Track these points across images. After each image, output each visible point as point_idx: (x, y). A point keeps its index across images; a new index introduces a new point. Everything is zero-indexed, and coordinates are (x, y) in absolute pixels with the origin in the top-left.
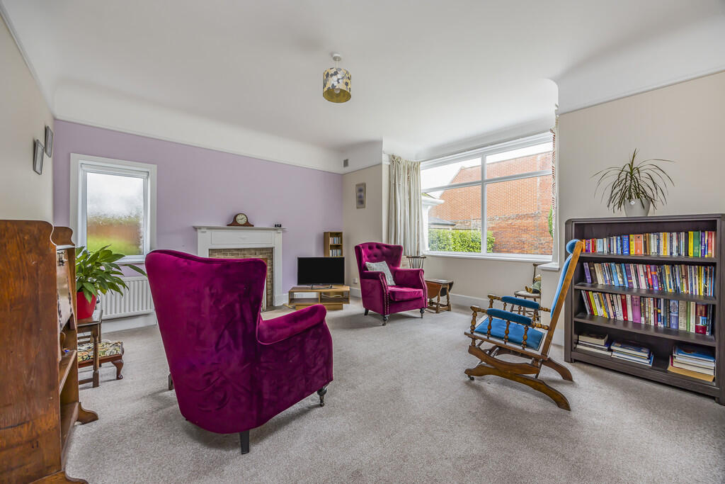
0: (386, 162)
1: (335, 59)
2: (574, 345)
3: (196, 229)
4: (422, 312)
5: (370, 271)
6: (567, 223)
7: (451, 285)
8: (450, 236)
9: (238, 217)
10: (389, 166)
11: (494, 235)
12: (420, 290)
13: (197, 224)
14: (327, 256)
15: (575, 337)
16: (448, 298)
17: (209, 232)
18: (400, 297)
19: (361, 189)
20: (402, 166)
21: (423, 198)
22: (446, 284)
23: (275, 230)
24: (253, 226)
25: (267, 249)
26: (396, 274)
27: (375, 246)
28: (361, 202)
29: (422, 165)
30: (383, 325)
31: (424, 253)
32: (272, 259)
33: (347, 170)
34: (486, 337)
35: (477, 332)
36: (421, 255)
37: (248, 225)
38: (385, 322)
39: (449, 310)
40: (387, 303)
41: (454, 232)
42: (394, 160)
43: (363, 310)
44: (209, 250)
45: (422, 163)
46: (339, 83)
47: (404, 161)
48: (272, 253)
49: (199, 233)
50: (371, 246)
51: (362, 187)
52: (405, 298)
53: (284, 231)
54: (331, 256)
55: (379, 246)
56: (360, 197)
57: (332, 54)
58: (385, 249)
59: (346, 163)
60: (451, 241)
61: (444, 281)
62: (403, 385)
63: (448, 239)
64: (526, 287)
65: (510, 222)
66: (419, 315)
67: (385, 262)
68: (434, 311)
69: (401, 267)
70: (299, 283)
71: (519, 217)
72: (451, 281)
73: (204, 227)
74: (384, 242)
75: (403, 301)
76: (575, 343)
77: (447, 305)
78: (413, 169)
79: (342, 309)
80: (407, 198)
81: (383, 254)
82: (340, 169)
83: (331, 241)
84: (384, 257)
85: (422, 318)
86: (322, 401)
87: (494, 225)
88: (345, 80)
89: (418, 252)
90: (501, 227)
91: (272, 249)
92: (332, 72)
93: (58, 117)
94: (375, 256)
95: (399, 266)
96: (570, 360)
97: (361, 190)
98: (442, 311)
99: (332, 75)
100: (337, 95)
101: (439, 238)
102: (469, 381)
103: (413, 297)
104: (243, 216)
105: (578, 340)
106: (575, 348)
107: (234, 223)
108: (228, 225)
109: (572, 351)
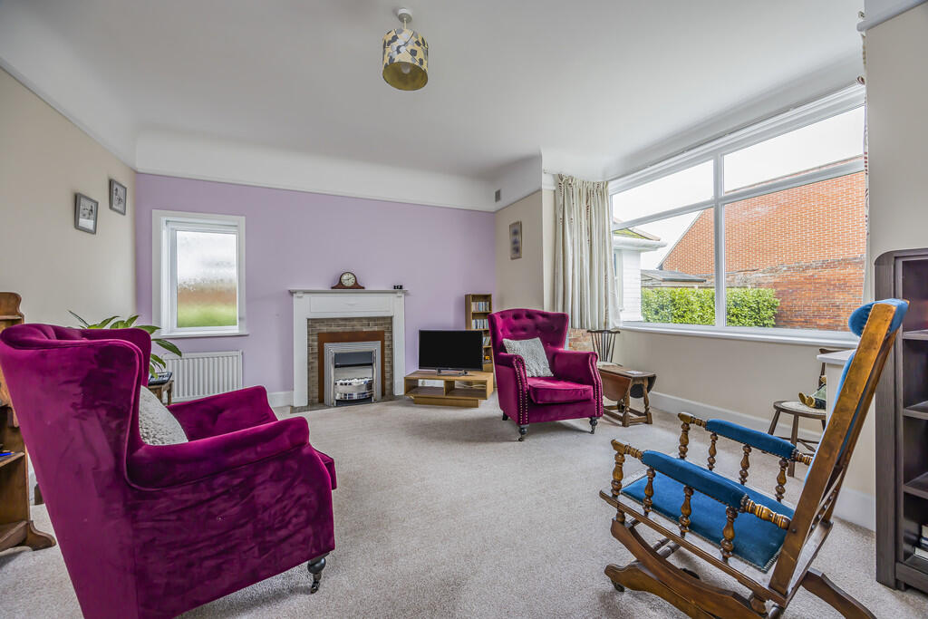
0: (548, 184)
1: (401, 18)
2: (906, 547)
3: (292, 293)
4: (593, 423)
5: (510, 353)
6: (880, 262)
7: (651, 380)
8: (692, 299)
9: (345, 277)
10: (555, 191)
11: (778, 295)
12: (587, 387)
13: (291, 289)
14: (469, 330)
15: (908, 526)
16: (646, 403)
17: (306, 296)
18: (548, 398)
19: (516, 230)
20: (576, 191)
21: (616, 238)
22: (642, 379)
23: (395, 293)
24: (363, 288)
25: (384, 318)
26: (554, 358)
27: (524, 316)
28: (516, 250)
29: (611, 187)
30: (519, 440)
31: (617, 325)
32: (391, 332)
33: (500, 204)
34: (642, 512)
35: (627, 494)
36: (610, 327)
37: (357, 287)
38: (522, 436)
39: (649, 422)
40: (524, 406)
41: (701, 291)
42: (562, 182)
43: (499, 412)
44: (308, 320)
45: (610, 184)
46: (399, 52)
47: (578, 183)
48: (391, 323)
49: (295, 299)
50: (517, 314)
51: (517, 228)
52: (557, 399)
53: (406, 293)
54: (474, 328)
55: (530, 315)
56: (515, 242)
57: (395, 12)
58: (540, 319)
59: (498, 196)
60: (696, 306)
61: (636, 373)
62: (474, 574)
63: (688, 303)
64: (801, 395)
65: (810, 273)
66: (588, 427)
67: (538, 339)
68: (620, 423)
69: (566, 348)
70: (421, 366)
71: (827, 265)
72: (650, 374)
73: (299, 291)
74: (547, 308)
75: (554, 404)
76: (908, 541)
77: (646, 414)
78: (596, 194)
79: (477, 406)
80: (585, 239)
81: (537, 327)
82: (492, 206)
83: (474, 307)
84: (539, 332)
85: (592, 432)
86: (316, 582)
87: (778, 280)
88: (410, 47)
89: (606, 324)
90: (791, 282)
91: (391, 318)
92: (389, 38)
93: (139, 170)
94: (524, 329)
95: (562, 346)
96: (892, 582)
97: (515, 233)
98: (635, 422)
99: (390, 43)
100: (408, 77)
101: (674, 300)
102: (612, 594)
103: (572, 397)
104: (350, 276)
105: (920, 536)
106: (908, 555)
107: (339, 286)
108: (333, 288)
109: (897, 560)
